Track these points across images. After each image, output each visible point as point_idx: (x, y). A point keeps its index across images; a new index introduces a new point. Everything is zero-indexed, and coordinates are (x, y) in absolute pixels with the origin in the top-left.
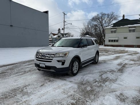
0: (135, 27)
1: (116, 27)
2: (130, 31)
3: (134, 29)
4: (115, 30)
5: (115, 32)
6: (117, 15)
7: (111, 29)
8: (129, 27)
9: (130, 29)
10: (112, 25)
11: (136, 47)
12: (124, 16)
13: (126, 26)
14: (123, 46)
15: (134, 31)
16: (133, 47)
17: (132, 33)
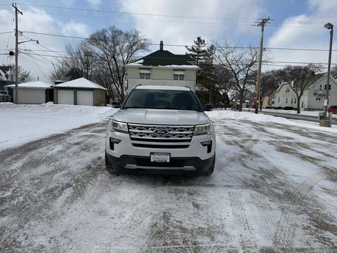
0: (183, 70)
1: (151, 67)
2: (176, 77)
3: (182, 73)
4: (148, 72)
5: (148, 76)
6: (145, 40)
7: (140, 68)
8: (175, 70)
9: (176, 73)
10: (142, 61)
12: (162, 44)
15: (182, 77)
17: (179, 81)
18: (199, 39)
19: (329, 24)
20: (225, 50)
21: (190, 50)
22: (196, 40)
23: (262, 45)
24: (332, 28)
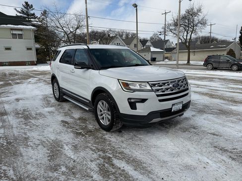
0: (21, 30)
2: (14, 36)
3: (20, 32)
8: (12, 29)
9: (14, 32)
11: (29, 65)
13: (5, 26)
14: (7, 64)
15: (20, 36)
16: (26, 65)
17: (18, 40)
18: (26, 3)
19: (135, 4)
20: (57, 15)
21: (20, 13)
22: (24, 4)
23: (87, 14)
24: (136, 7)
